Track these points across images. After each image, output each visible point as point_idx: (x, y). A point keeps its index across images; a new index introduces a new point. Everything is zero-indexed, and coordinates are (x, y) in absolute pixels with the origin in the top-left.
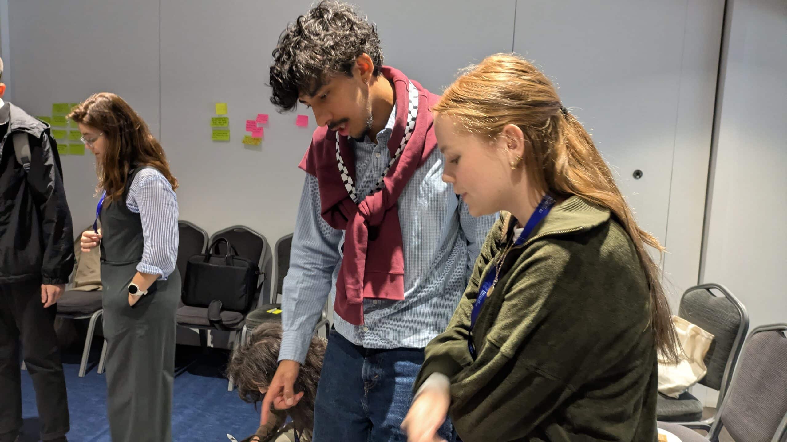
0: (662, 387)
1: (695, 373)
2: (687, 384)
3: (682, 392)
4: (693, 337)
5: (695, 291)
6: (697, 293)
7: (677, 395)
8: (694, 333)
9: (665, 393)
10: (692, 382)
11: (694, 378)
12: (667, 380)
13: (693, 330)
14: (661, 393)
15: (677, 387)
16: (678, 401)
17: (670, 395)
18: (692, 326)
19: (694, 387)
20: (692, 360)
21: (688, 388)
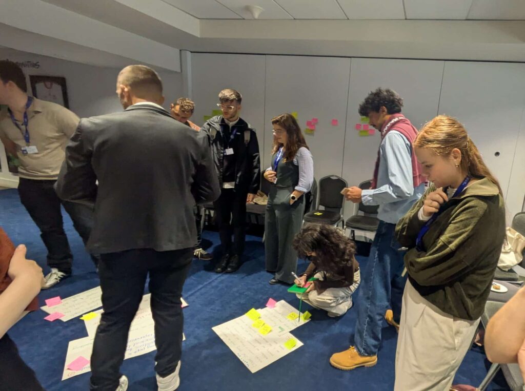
0: (500, 265)
1: (517, 259)
2: (512, 265)
3: (509, 269)
4: (517, 239)
5: (520, 215)
6: (521, 216)
7: (507, 270)
8: (518, 237)
9: (501, 268)
10: (515, 264)
11: (516, 262)
12: (503, 262)
13: (518, 235)
14: (499, 268)
15: (507, 266)
16: (507, 273)
17: (504, 269)
18: (517, 233)
19: (515, 267)
20: (516, 252)
21: (512, 267)
